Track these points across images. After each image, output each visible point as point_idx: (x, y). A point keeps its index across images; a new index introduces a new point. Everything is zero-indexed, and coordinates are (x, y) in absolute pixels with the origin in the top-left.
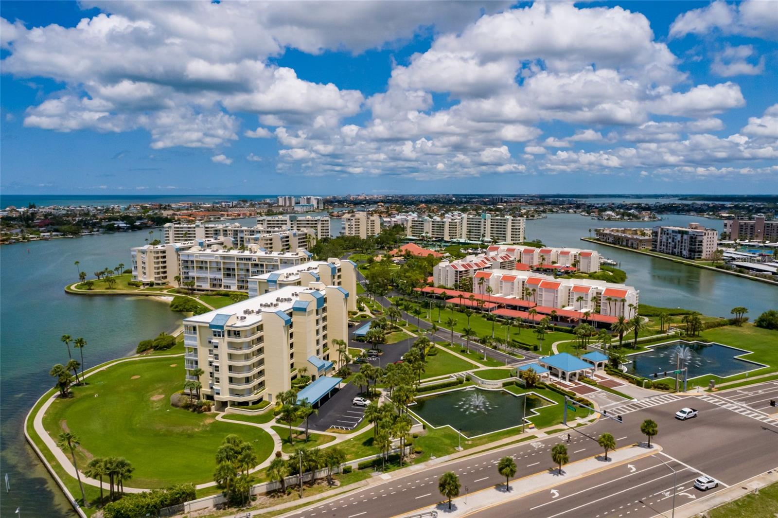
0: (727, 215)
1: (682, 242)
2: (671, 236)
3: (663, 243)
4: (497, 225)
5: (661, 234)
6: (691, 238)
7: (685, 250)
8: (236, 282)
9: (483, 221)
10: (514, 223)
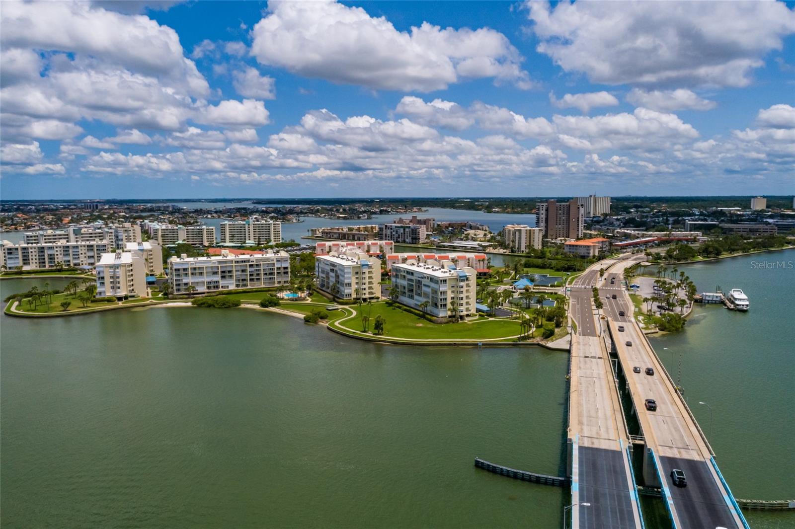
0: (344, 216)
1: (404, 234)
2: (395, 230)
3: (387, 236)
4: (259, 229)
5: (386, 229)
6: (412, 230)
7: (407, 238)
8: (234, 281)
9: (247, 226)
10: (275, 227)
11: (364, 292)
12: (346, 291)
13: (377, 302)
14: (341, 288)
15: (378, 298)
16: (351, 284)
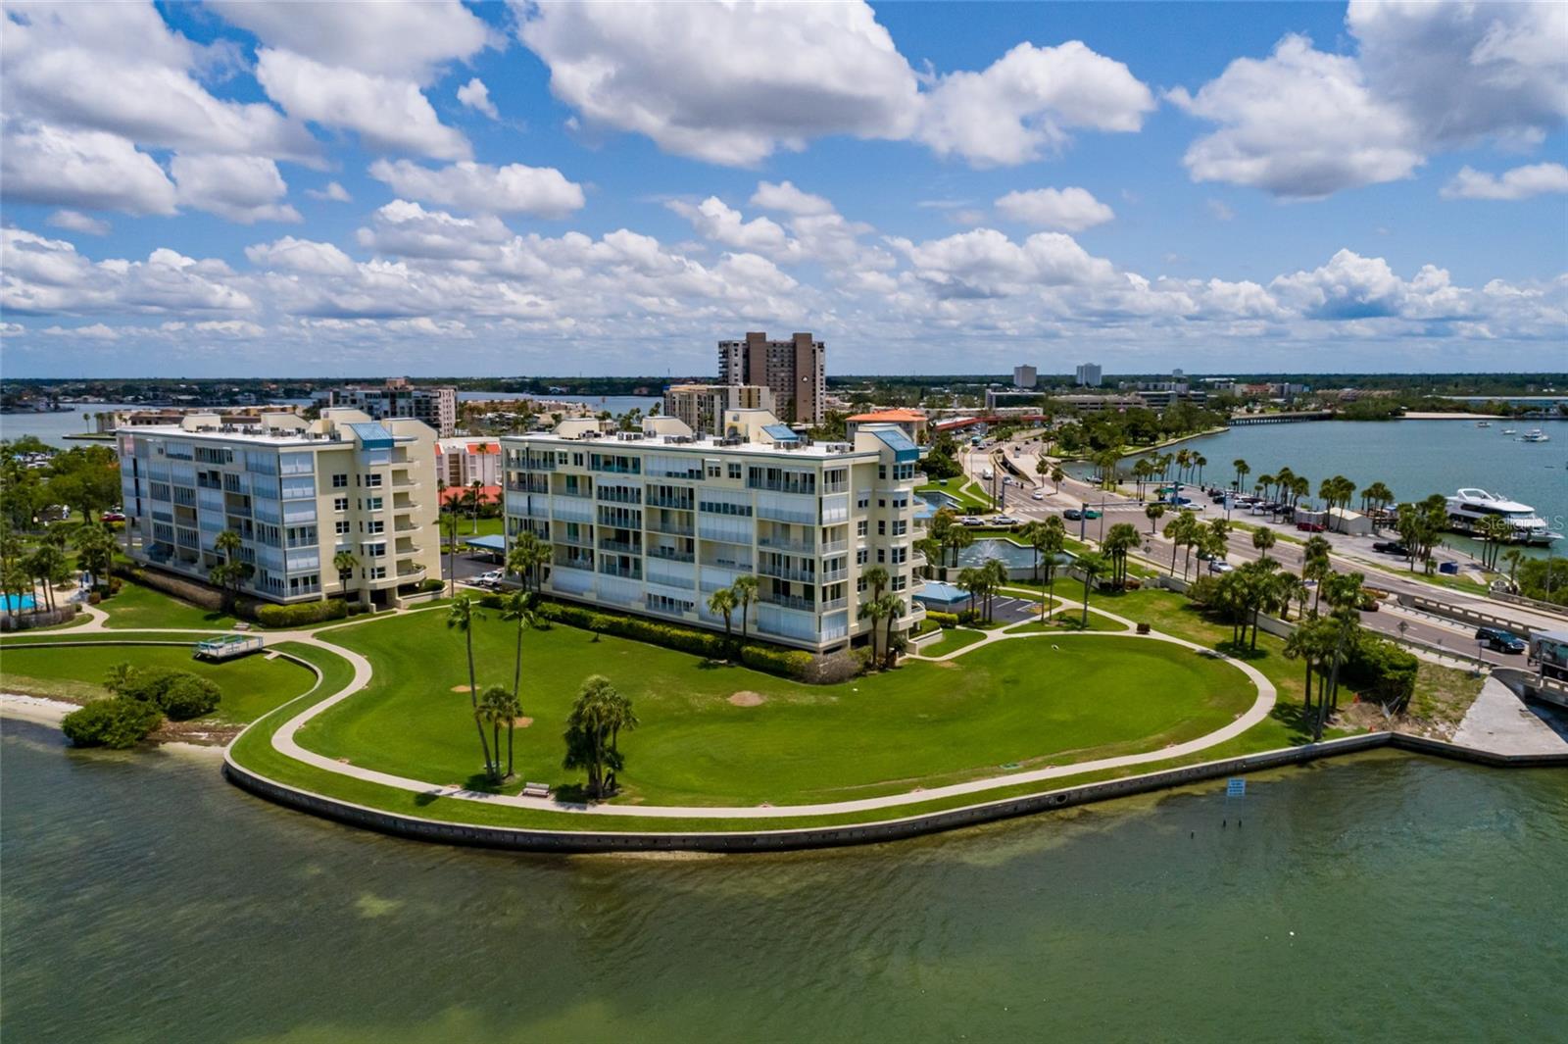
1: (394, 413)
6: (418, 402)
11: (379, 562)
12: (291, 564)
13: (436, 601)
14: (267, 553)
15: (436, 587)
16: (314, 528)
